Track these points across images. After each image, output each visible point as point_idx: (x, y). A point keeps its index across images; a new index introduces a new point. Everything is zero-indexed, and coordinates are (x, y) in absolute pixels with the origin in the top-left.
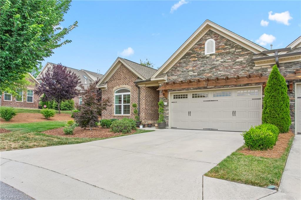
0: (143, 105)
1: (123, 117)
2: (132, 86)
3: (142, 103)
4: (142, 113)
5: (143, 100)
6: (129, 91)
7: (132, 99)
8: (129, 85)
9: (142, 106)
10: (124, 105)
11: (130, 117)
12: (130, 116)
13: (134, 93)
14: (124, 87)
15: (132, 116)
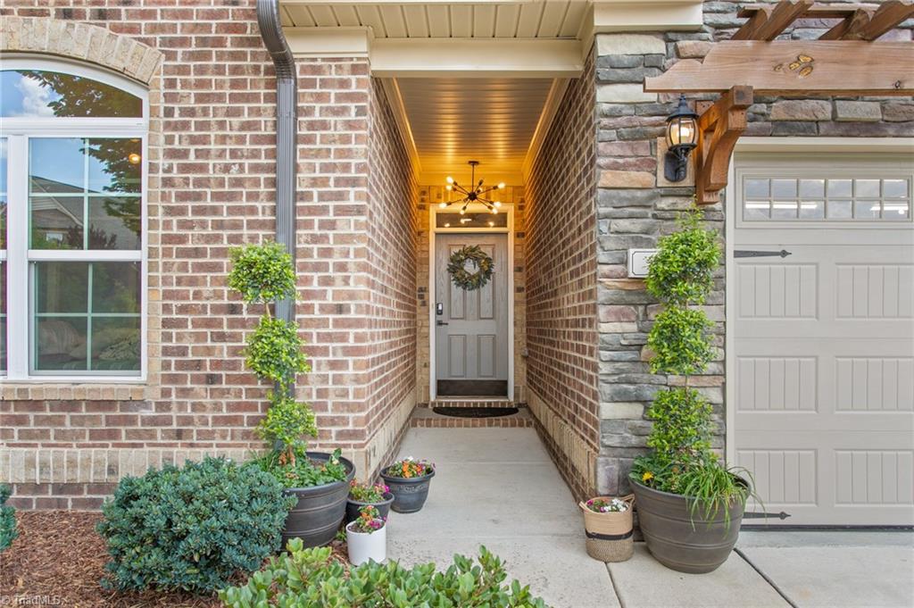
0: (342, 267)
1: (37, 405)
2: (184, 42)
3: (327, 253)
4: (333, 365)
5: (341, 211)
6: (132, 107)
7: (183, 197)
8: (132, 29)
9: (327, 281)
10: (42, 267)
11: (151, 413)
12: (153, 395)
13: (213, 133)
14: (45, 45)
15: (184, 392)
